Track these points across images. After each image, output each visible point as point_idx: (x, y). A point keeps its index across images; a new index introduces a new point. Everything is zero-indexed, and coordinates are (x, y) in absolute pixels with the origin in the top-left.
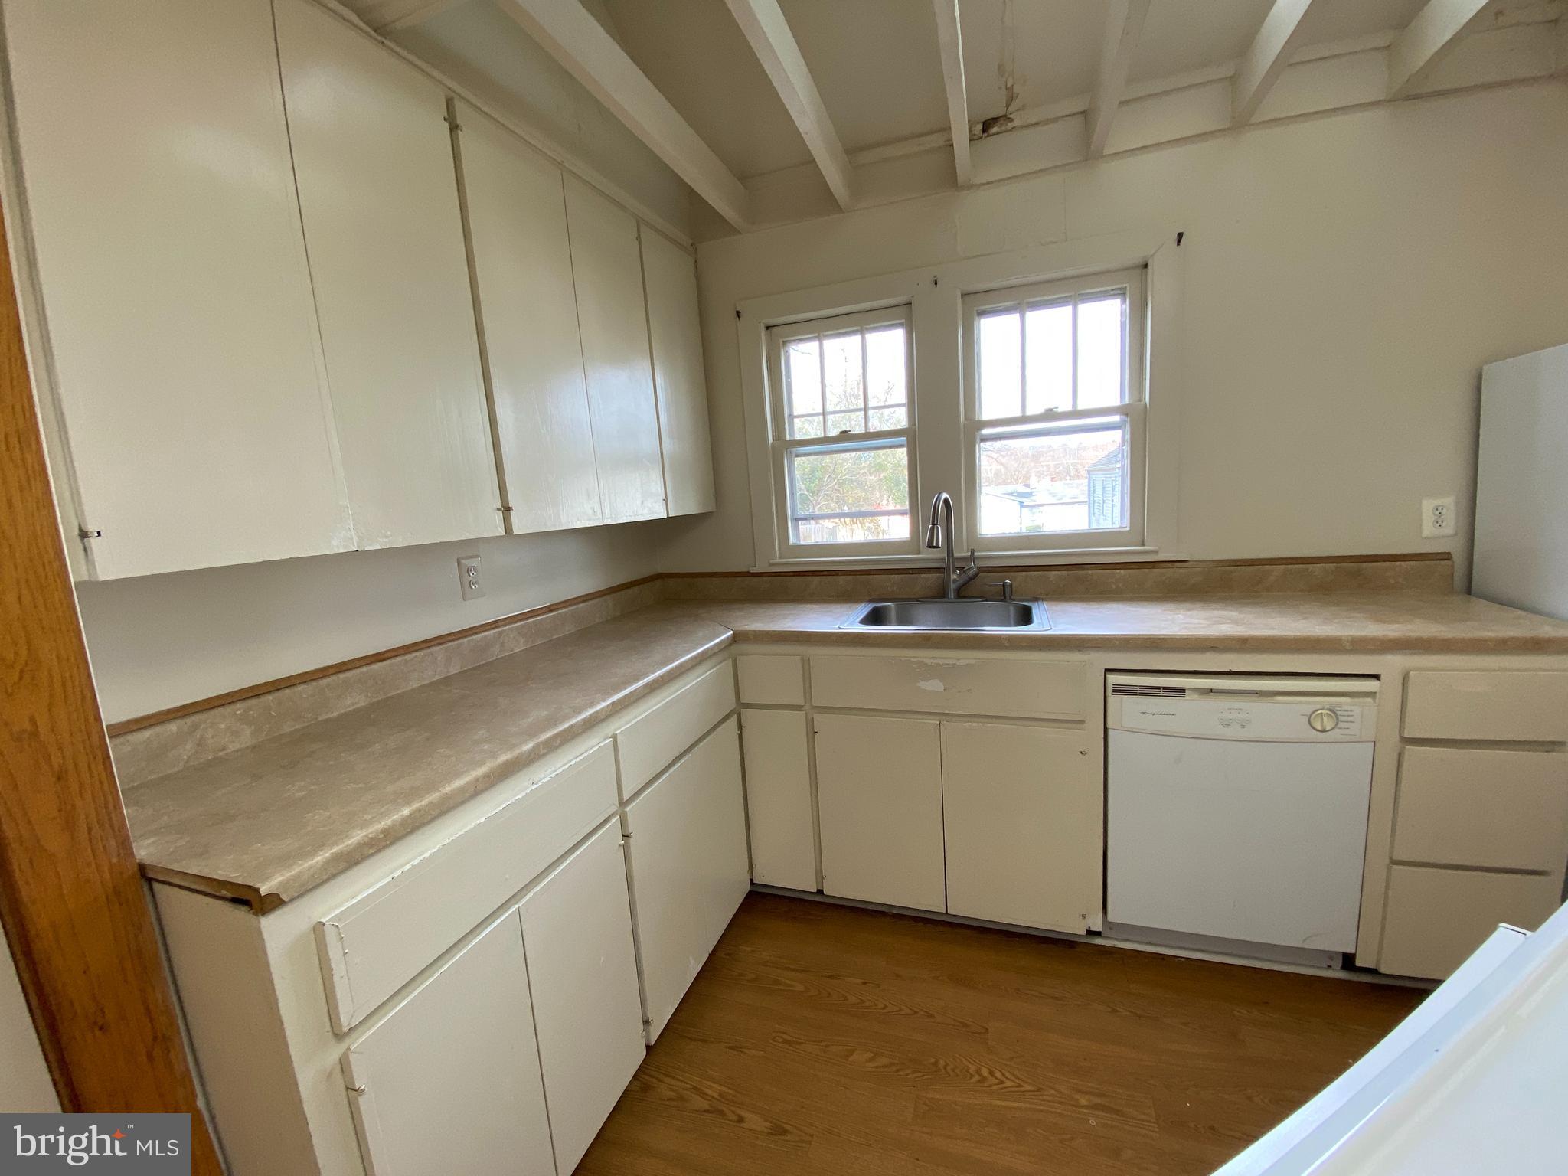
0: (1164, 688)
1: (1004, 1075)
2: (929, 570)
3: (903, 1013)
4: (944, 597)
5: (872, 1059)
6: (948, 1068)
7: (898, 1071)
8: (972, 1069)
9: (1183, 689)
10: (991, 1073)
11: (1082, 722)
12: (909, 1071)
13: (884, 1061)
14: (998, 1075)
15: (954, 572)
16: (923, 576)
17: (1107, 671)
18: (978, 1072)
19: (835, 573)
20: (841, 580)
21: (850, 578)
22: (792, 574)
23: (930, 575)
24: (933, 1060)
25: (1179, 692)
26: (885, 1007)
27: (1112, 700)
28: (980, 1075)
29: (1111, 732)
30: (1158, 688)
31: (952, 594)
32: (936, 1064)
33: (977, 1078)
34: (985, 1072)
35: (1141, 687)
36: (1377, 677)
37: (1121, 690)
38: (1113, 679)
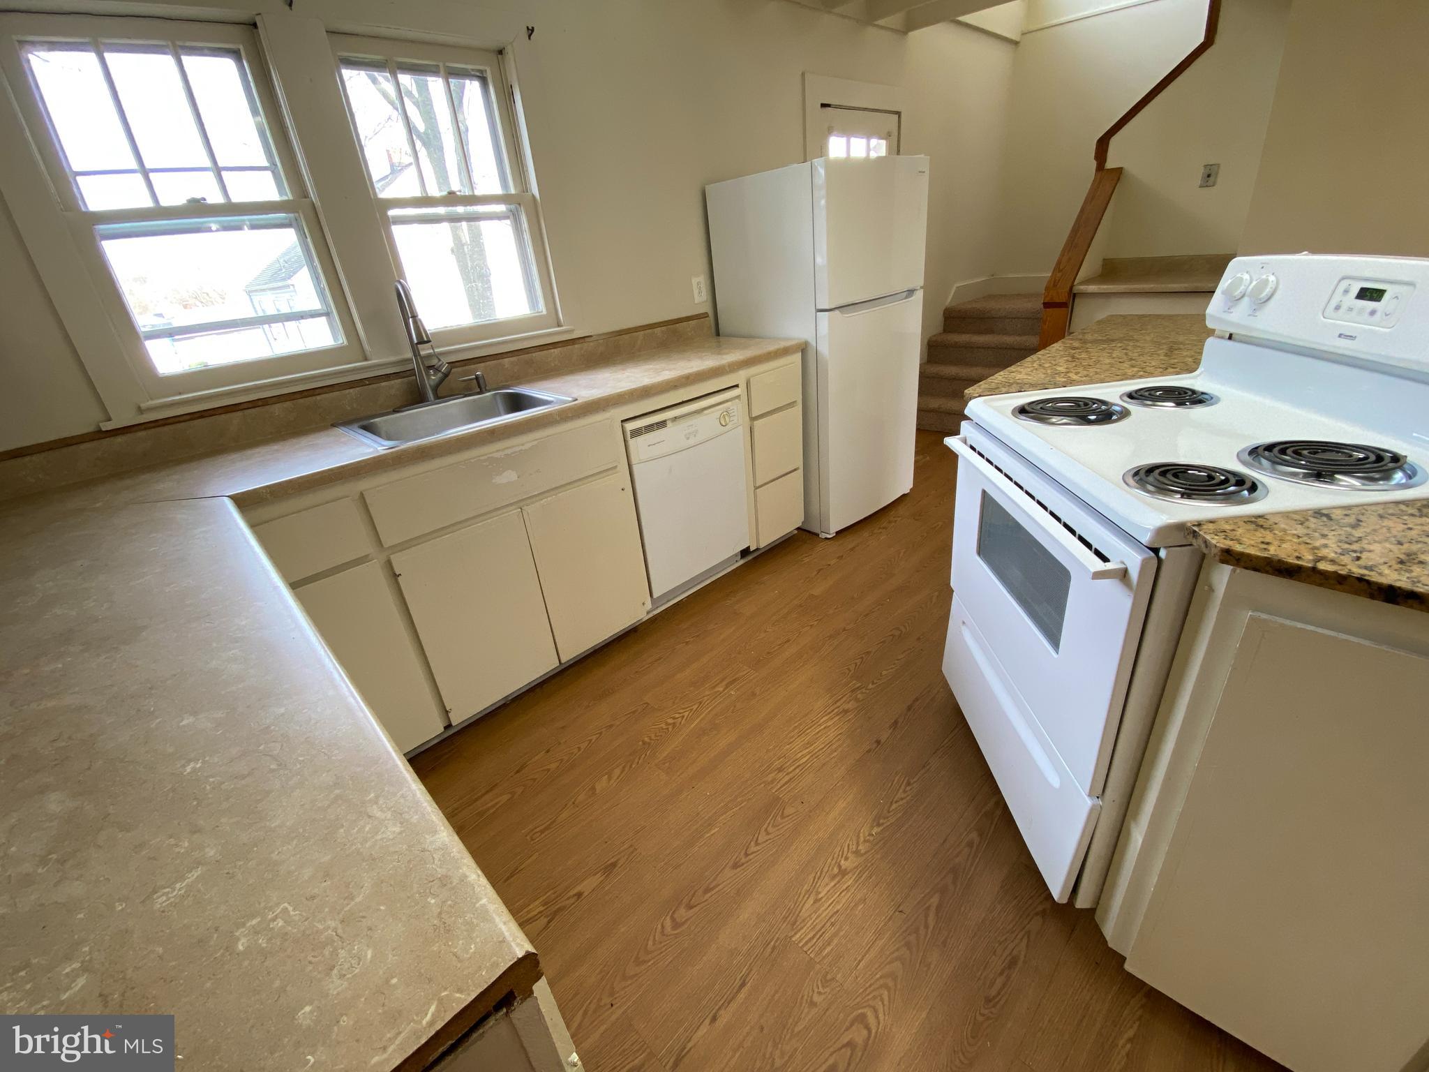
0: (657, 423)
1: (680, 713)
2: (387, 377)
3: (593, 741)
4: (422, 401)
5: (610, 779)
6: (653, 738)
7: (631, 767)
8: (663, 726)
9: (665, 421)
10: (674, 718)
11: (616, 467)
12: (636, 761)
13: (617, 772)
14: (677, 716)
15: (428, 375)
16: (383, 384)
17: (622, 421)
18: (667, 724)
19: (264, 402)
20: (277, 409)
21: (288, 404)
22: (188, 417)
23: (392, 382)
24: (641, 743)
25: (662, 424)
26: (579, 749)
27: (631, 442)
28: (670, 724)
29: (635, 469)
30: (652, 425)
31: (431, 395)
32: (644, 743)
33: (670, 727)
34: (670, 721)
35: (646, 427)
36: (737, 386)
37: (636, 433)
38: (630, 426)
